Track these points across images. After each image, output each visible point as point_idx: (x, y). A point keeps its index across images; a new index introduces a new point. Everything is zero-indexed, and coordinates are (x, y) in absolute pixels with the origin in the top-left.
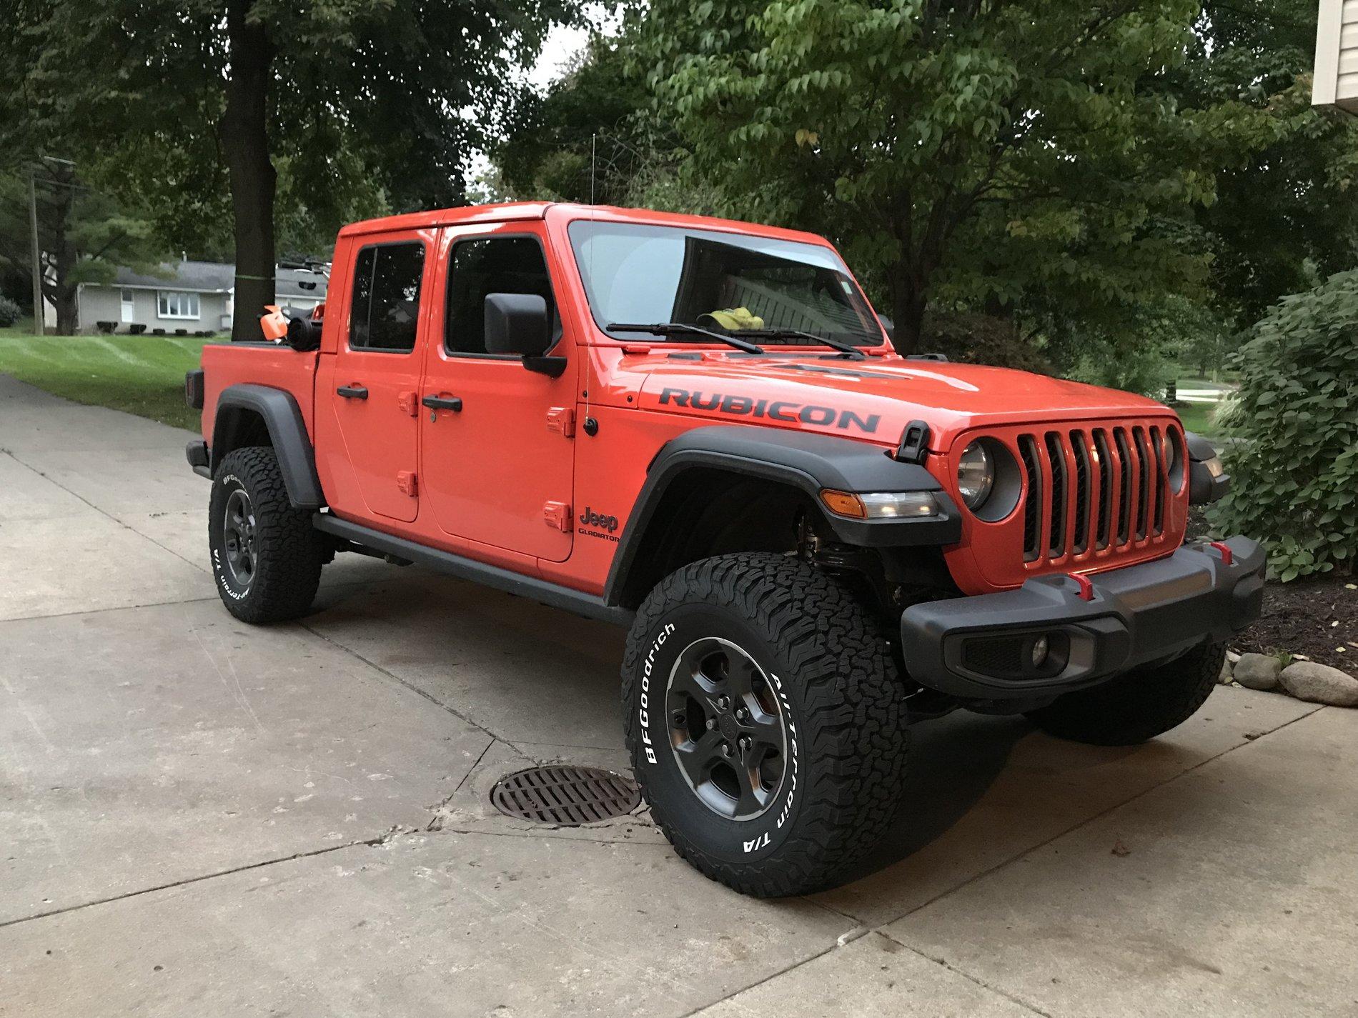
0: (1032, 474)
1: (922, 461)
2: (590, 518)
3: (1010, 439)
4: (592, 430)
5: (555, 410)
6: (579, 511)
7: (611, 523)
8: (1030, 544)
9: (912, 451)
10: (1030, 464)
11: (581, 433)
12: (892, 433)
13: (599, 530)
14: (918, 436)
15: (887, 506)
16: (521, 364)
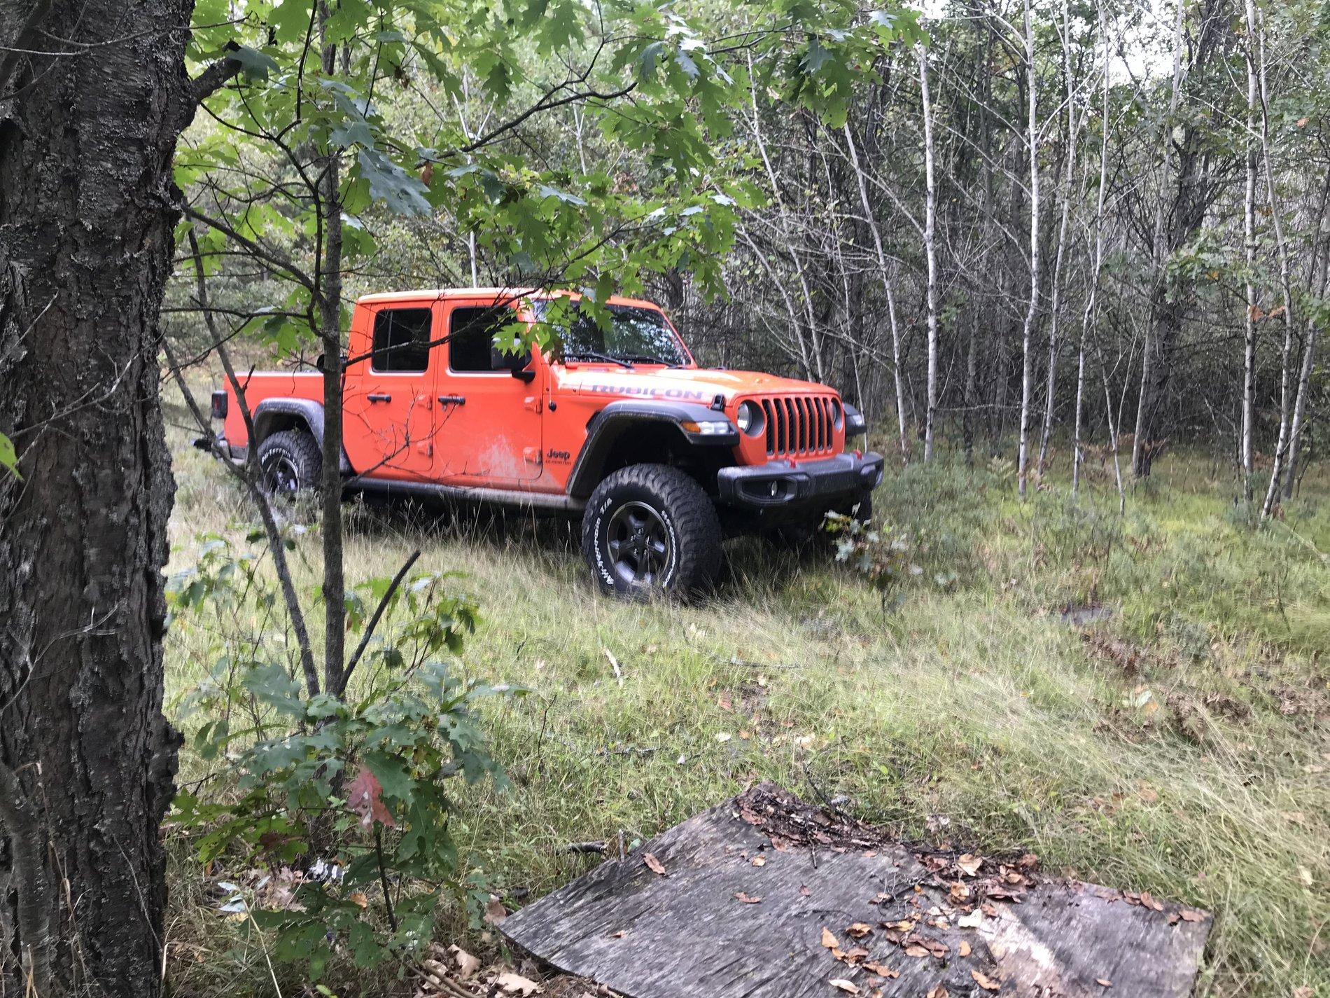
0: (769, 417)
1: (722, 409)
2: (552, 454)
3: (759, 400)
4: (553, 408)
5: (528, 400)
6: (546, 452)
7: (565, 456)
8: (770, 447)
9: (717, 406)
10: (768, 412)
11: (546, 409)
12: (708, 398)
13: (559, 459)
14: (719, 400)
15: (707, 429)
16: (510, 375)
